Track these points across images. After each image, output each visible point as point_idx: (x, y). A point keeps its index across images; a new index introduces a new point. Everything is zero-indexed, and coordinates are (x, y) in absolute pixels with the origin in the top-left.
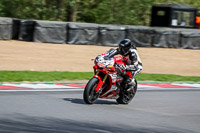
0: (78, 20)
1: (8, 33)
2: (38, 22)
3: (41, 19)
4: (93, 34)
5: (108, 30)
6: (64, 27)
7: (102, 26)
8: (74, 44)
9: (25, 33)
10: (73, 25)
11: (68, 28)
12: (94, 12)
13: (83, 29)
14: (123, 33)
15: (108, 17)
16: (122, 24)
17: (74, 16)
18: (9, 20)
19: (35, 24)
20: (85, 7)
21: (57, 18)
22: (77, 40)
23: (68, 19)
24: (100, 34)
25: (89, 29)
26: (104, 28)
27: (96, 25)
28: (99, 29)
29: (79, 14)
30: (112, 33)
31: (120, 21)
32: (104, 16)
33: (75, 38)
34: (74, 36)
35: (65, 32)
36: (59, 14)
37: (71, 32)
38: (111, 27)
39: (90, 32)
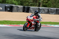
1: (22, 10)
2: (30, 7)
3: (31, 6)
4: (46, 11)
5: (51, 9)
6: (38, 9)
9: (26, 10)
10: (41, 8)
11: (39, 9)
12: (47, 4)
13: (43, 9)
14: (55, 11)
16: (55, 8)
17: (41, 5)
18: (22, 6)
19: (29, 8)
20: (44, 3)
21: (36, 6)
22: (42, 12)
23: (39, 6)
24: (48, 11)
25: (45, 9)
26: (50, 9)
28: (48, 9)
32: (50, 5)
33: (41, 12)
34: (41, 11)
35: (38, 10)
36: (36, 5)
37: (40, 10)
38: (52, 9)
39: (45, 10)
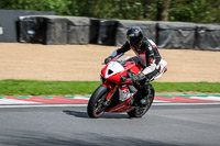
0: (170, 20)
1: (85, 36)
2: (122, 21)
3: (125, 18)
4: (188, 35)
5: (208, 30)
7: (200, 25)
8: (164, 48)
9: (105, 36)
10: (163, 24)
11: (158, 29)
13: (176, 30)
17: (165, 13)
18: (87, 20)
19: (117, 24)
21: (145, 17)
22: (167, 45)
23: (159, 18)
25: (184, 29)
26: (202, 28)
27: (193, 25)
28: (196, 29)
30: (213, 35)
34: (165, 38)
35: (154, 33)
36: (146, 12)
37: (161, 33)
38: (212, 27)
39: (185, 33)
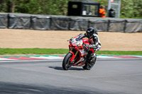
0: (15, 12)
4: (27, 22)
5: (38, 18)
6: (6, 17)
7: (33, 15)
8: (13, 28)
10: (12, 15)
11: (9, 17)
12: (27, 6)
13: (19, 18)
14: (48, 21)
15: (38, 9)
16: (48, 14)
17: (13, 9)
20: (21, 2)
21: (1, 10)
22: (15, 26)
23: (9, 11)
24: (31, 21)
25: (24, 17)
26: (34, 17)
27: (29, 15)
28: (31, 18)
29: (16, 8)
30: (40, 21)
31: (46, 12)
32: (34, 9)
33: (14, 24)
35: (7, 20)
36: (2, 7)
37: (11, 20)
38: (40, 16)
39: (24, 20)
